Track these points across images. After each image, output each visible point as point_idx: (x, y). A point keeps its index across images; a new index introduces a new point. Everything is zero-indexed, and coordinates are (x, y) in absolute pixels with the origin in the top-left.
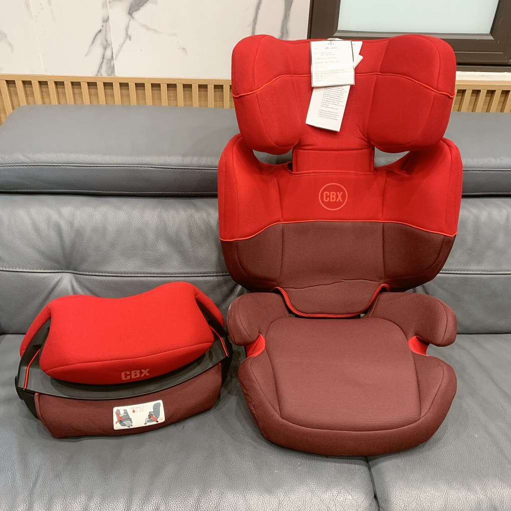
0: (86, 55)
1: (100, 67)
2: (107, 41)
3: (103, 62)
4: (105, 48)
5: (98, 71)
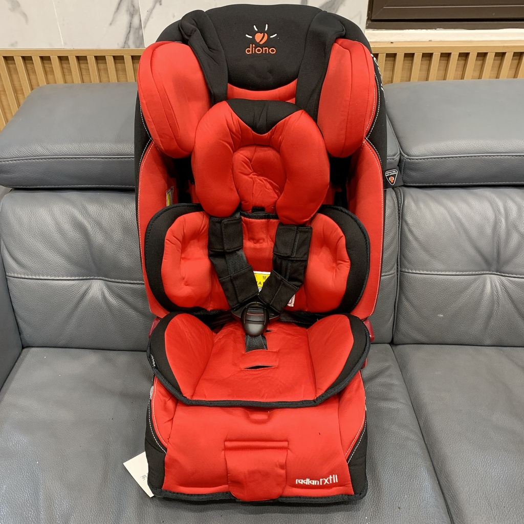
1: (127, 38)
2: (134, 7)
4: (132, 15)
5: (125, 43)
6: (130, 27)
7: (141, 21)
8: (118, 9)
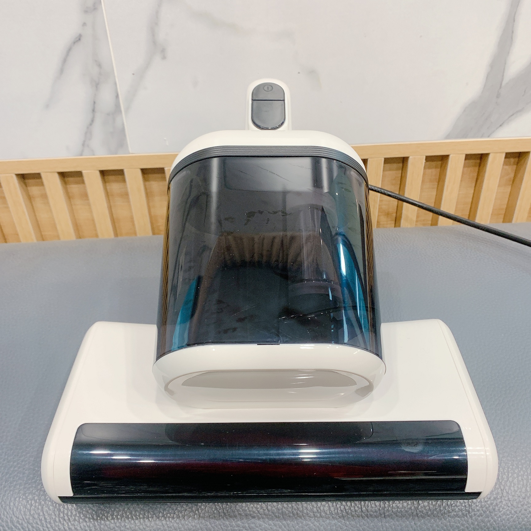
0: (47, 106)
1: (88, 133)
2: (100, 66)
3: (93, 121)
4: (96, 85)
5: (83, 145)
6: (94, 111)
7: (117, 96)
8: (62, 71)
